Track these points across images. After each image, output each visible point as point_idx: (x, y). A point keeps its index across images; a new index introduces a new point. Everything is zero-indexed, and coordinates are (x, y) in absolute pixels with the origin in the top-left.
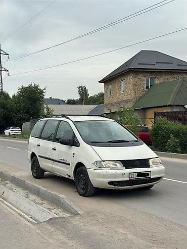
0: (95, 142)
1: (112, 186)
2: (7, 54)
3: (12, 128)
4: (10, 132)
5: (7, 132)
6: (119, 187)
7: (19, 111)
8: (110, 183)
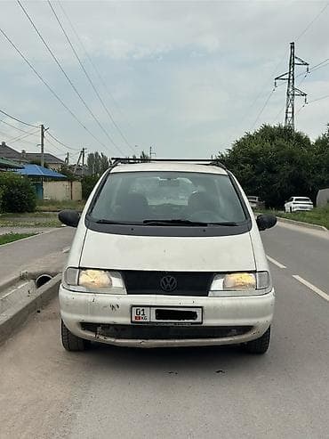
0: (104, 222)
1: (89, 335)
2: (306, 64)
3: (296, 200)
4: (293, 206)
5: (288, 205)
6: (109, 339)
7: (319, 167)
8: (86, 326)
